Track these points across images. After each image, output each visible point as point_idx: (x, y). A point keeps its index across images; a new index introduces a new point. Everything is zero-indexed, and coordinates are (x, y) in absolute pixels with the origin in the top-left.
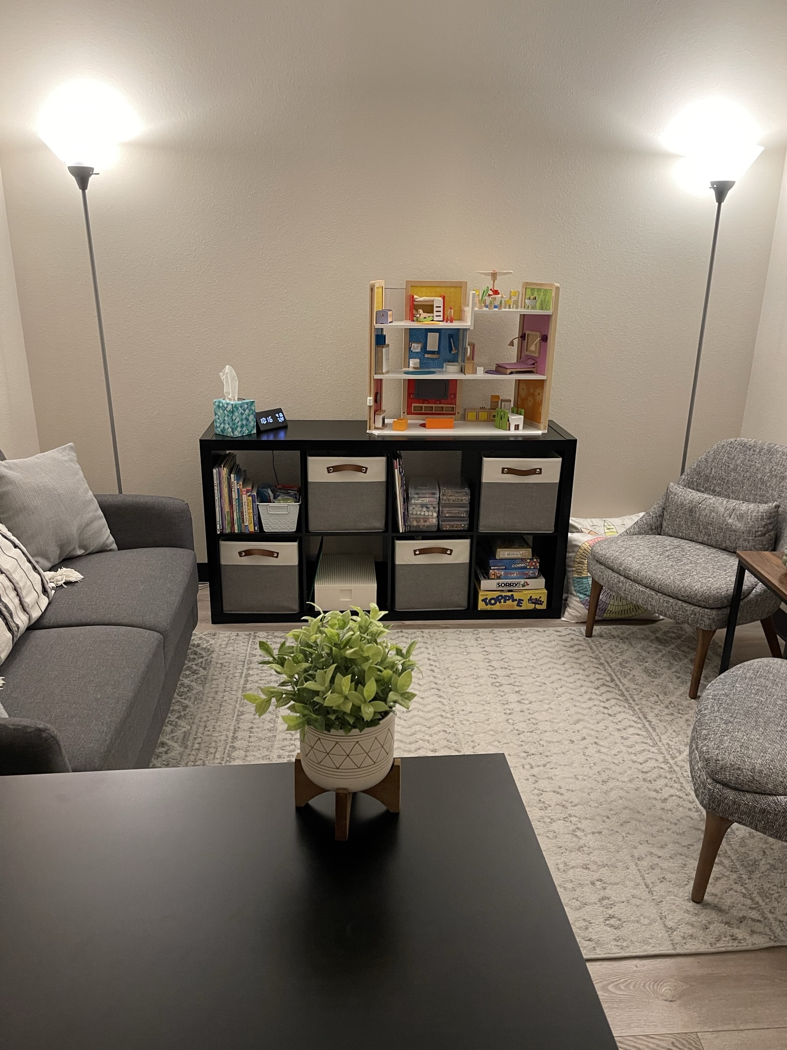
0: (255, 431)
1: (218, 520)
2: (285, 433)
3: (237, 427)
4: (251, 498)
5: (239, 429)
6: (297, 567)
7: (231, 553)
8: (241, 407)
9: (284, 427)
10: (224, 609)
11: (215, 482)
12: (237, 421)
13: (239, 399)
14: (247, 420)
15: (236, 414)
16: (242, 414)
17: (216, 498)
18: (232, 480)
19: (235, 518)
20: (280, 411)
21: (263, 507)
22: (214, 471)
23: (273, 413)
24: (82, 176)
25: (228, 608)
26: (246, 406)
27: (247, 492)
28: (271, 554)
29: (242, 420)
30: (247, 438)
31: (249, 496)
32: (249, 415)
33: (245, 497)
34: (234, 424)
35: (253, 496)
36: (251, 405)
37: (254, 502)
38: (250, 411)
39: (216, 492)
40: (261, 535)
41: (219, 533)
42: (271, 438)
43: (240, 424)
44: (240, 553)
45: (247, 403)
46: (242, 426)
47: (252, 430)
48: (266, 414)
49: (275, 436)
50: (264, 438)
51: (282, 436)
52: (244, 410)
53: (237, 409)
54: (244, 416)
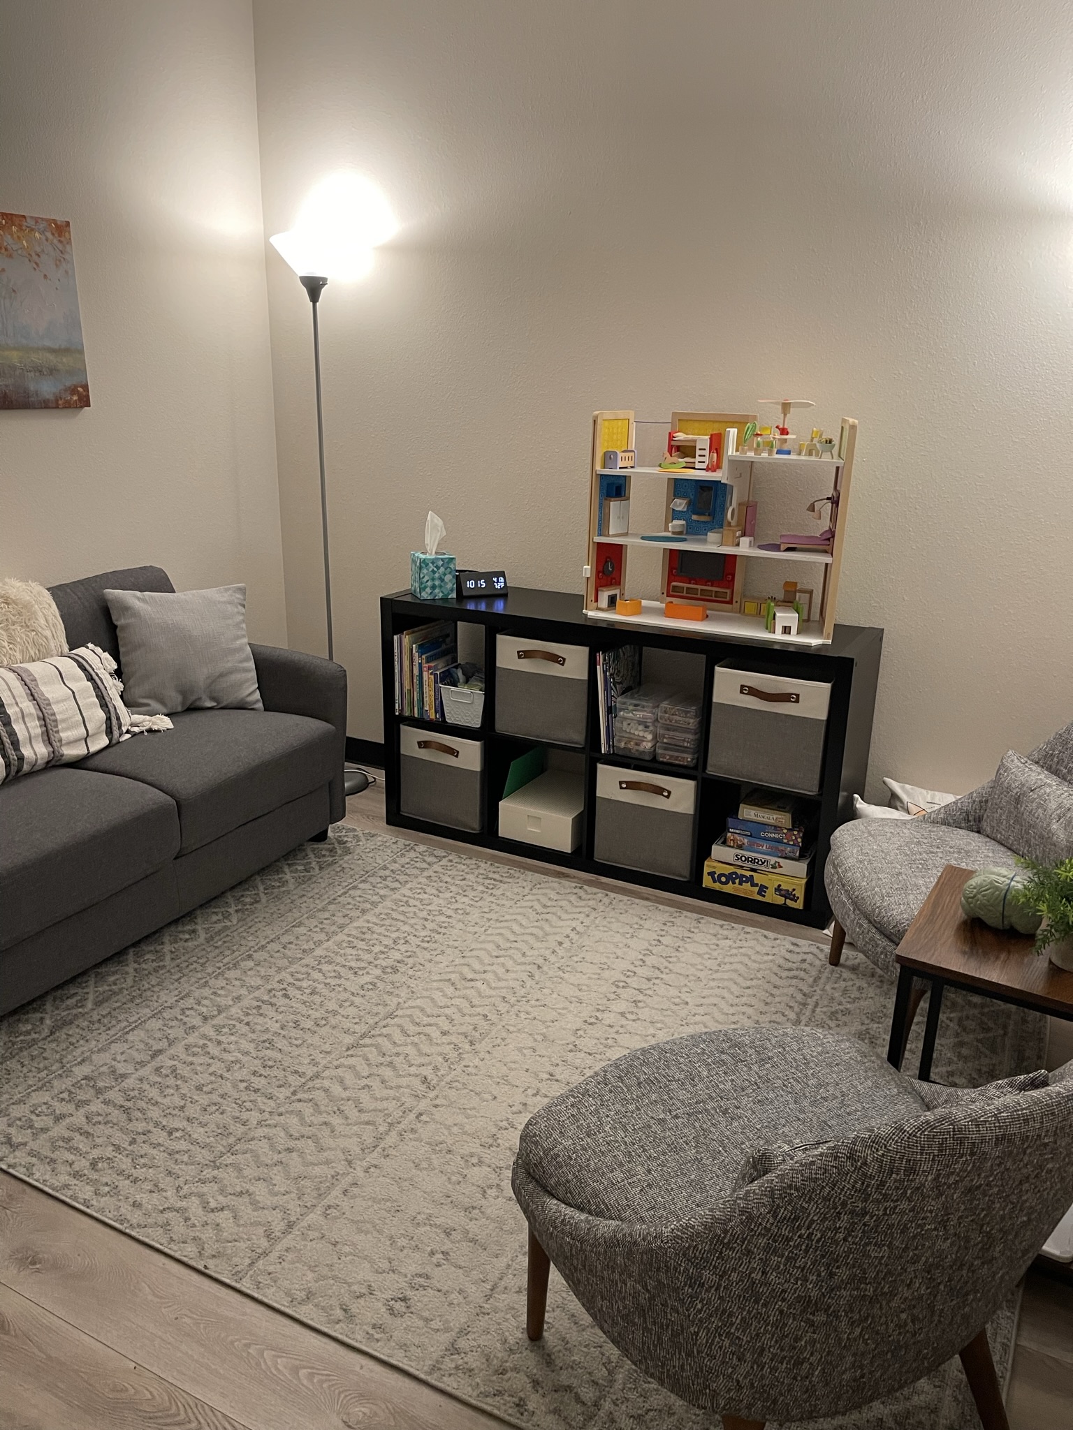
0: (454, 595)
1: (397, 698)
2: (505, 604)
3: (426, 587)
4: (432, 677)
5: (428, 590)
6: (479, 775)
7: (411, 738)
8: (433, 563)
9: (503, 595)
10: (402, 809)
11: (396, 651)
12: (425, 580)
13: (436, 553)
14: (442, 580)
15: (425, 571)
16: (434, 572)
17: (396, 671)
18: (414, 651)
19: (415, 699)
20: (502, 574)
21: (447, 691)
22: (395, 637)
23: (488, 576)
24: (314, 287)
25: (406, 810)
26: (441, 563)
27: (429, 668)
28: (453, 752)
29: (433, 579)
30: (439, 603)
31: (431, 674)
32: (445, 574)
33: (425, 674)
34: (422, 583)
35: (435, 675)
36: (448, 563)
37: (436, 682)
38: (446, 569)
39: (396, 663)
40: (442, 726)
41: (397, 714)
42: (483, 607)
43: (429, 583)
44: (419, 743)
45: (442, 559)
46: (434, 587)
47: (449, 594)
48: (477, 576)
49: (489, 605)
50: (471, 606)
51: (499, 607)
52: (438, 568)
53: (428, 564)
54: (437, 575)
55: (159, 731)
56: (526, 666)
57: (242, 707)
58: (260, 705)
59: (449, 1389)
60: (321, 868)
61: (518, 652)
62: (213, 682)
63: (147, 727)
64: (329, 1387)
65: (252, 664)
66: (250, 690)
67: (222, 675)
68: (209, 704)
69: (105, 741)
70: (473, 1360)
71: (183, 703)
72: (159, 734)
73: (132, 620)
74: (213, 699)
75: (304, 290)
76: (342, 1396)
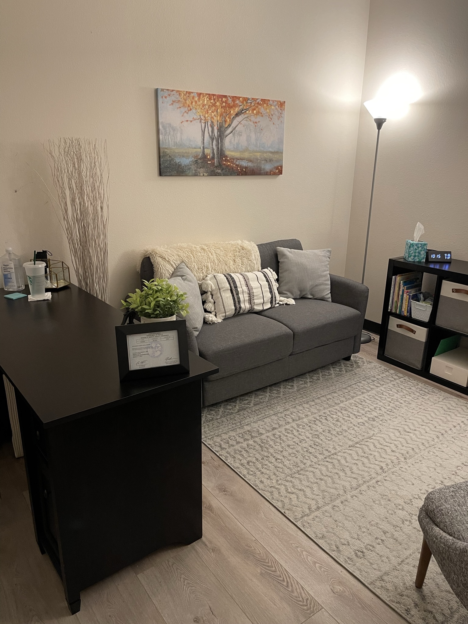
0: (424, 260)
1: (390, 304)
2: (449, 266)
3: (411, 256)
4: (408, 296)
5: (412, 257)
6: (424, 344)
7: (393, 322)
8: (416, 245)
9: (449, 262)
10: (385, 353)
11: (393, 283)
12: (411, 252)
13: (419, 241)
14: (419, 253)
15: (412, 249)
16: (416, 249)
17: (391, 292)
18: (401, 284)
19: (399, 305)
20: (450, 253)
21: (414, 303)
22: (393, 277)
23: (442, 253)
24: (380, 123)
25: (387, 354)
26: (420, 245)
27: (407, 292)
28: (413, 331)
29: (415, 253)
30: (417, 264)
31: (408, 295)
32: (421, 251)
33: (405, 295)
34: (409, 254)
35: (410, 296)
36: (424, 246)
37: (409, 299)
38: (422, 248)
39: (392, 288)
40: (410, 319)
41: (389, 311)
42: (437, 267)
43: (413, 254)
44: (397, 325)
45: (421, 244)
46: (415, 256)
47: (422, 260)
48: (436, 253)
49: (442, 267)
50: (432, 266)
51: (446, 268)
52: (418, 248)
53: (413, 246)
54: (417, 251)
55: (289, 305)
56: (456, 296)
57: (323, 299)
58: (330, 300)
59: (377, 594)
60: (346, 372)
61: (453, 289)
62: (312, 288)
63: (286, 303)
64: (327, 574)
65: (329, 282)
66: (327, 293)
67: (316, 286)
68: (310, 297)
69: (269, 306)
70: (390, 586)
71: (300, 295)
72: (289, 306)
73: (286, 260)
74: (312, 295)
75: (375, 124)
76: (332, 580)
